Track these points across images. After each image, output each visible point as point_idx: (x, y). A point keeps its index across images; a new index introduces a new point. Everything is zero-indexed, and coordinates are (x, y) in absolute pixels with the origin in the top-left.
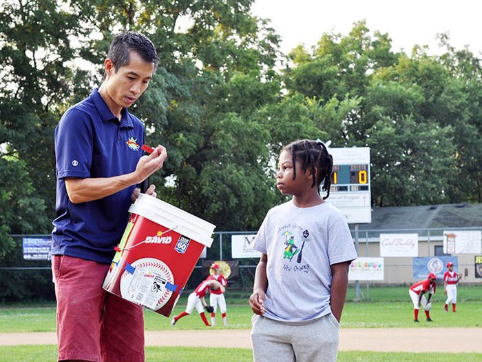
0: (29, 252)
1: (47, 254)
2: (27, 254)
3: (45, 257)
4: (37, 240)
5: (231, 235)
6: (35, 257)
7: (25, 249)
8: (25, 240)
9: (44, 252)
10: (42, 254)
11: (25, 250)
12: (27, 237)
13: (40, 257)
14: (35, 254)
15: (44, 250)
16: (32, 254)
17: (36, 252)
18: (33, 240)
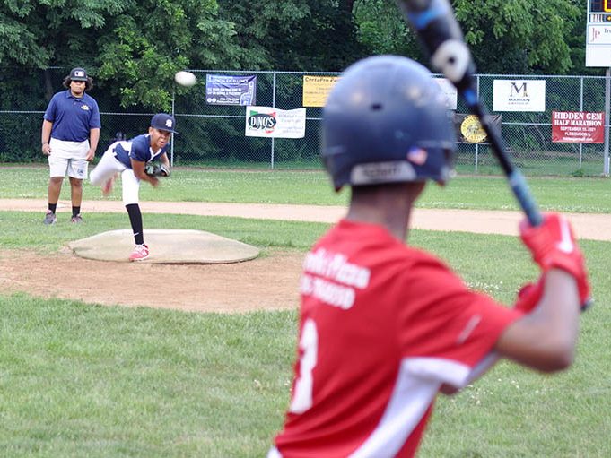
0: (214, 93)
1: (239, 97)
2: (212, 97)
3: (235, 102)
4: (226, 77)
5: (493, 78)
6: (222, 102)
7: (209, 89)
8: (209, 77)
9: (236, 94)
10: (232, 97)
11: (209, 91)
12: (213, 73)
13: (229, 101)
14: (223, 96)
15: (234, 92)
16: (218, 97)
17: (224, 94)
18: (221, 77)
